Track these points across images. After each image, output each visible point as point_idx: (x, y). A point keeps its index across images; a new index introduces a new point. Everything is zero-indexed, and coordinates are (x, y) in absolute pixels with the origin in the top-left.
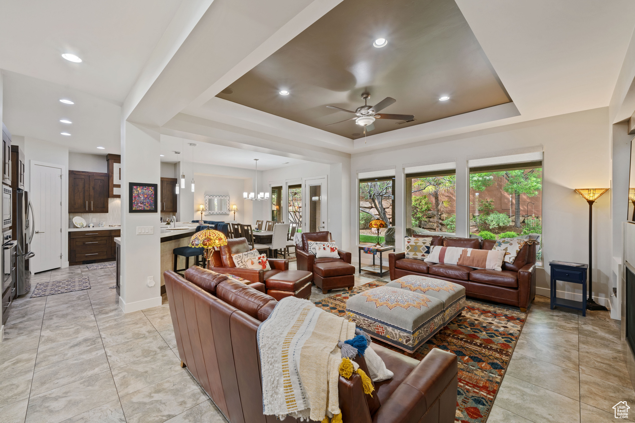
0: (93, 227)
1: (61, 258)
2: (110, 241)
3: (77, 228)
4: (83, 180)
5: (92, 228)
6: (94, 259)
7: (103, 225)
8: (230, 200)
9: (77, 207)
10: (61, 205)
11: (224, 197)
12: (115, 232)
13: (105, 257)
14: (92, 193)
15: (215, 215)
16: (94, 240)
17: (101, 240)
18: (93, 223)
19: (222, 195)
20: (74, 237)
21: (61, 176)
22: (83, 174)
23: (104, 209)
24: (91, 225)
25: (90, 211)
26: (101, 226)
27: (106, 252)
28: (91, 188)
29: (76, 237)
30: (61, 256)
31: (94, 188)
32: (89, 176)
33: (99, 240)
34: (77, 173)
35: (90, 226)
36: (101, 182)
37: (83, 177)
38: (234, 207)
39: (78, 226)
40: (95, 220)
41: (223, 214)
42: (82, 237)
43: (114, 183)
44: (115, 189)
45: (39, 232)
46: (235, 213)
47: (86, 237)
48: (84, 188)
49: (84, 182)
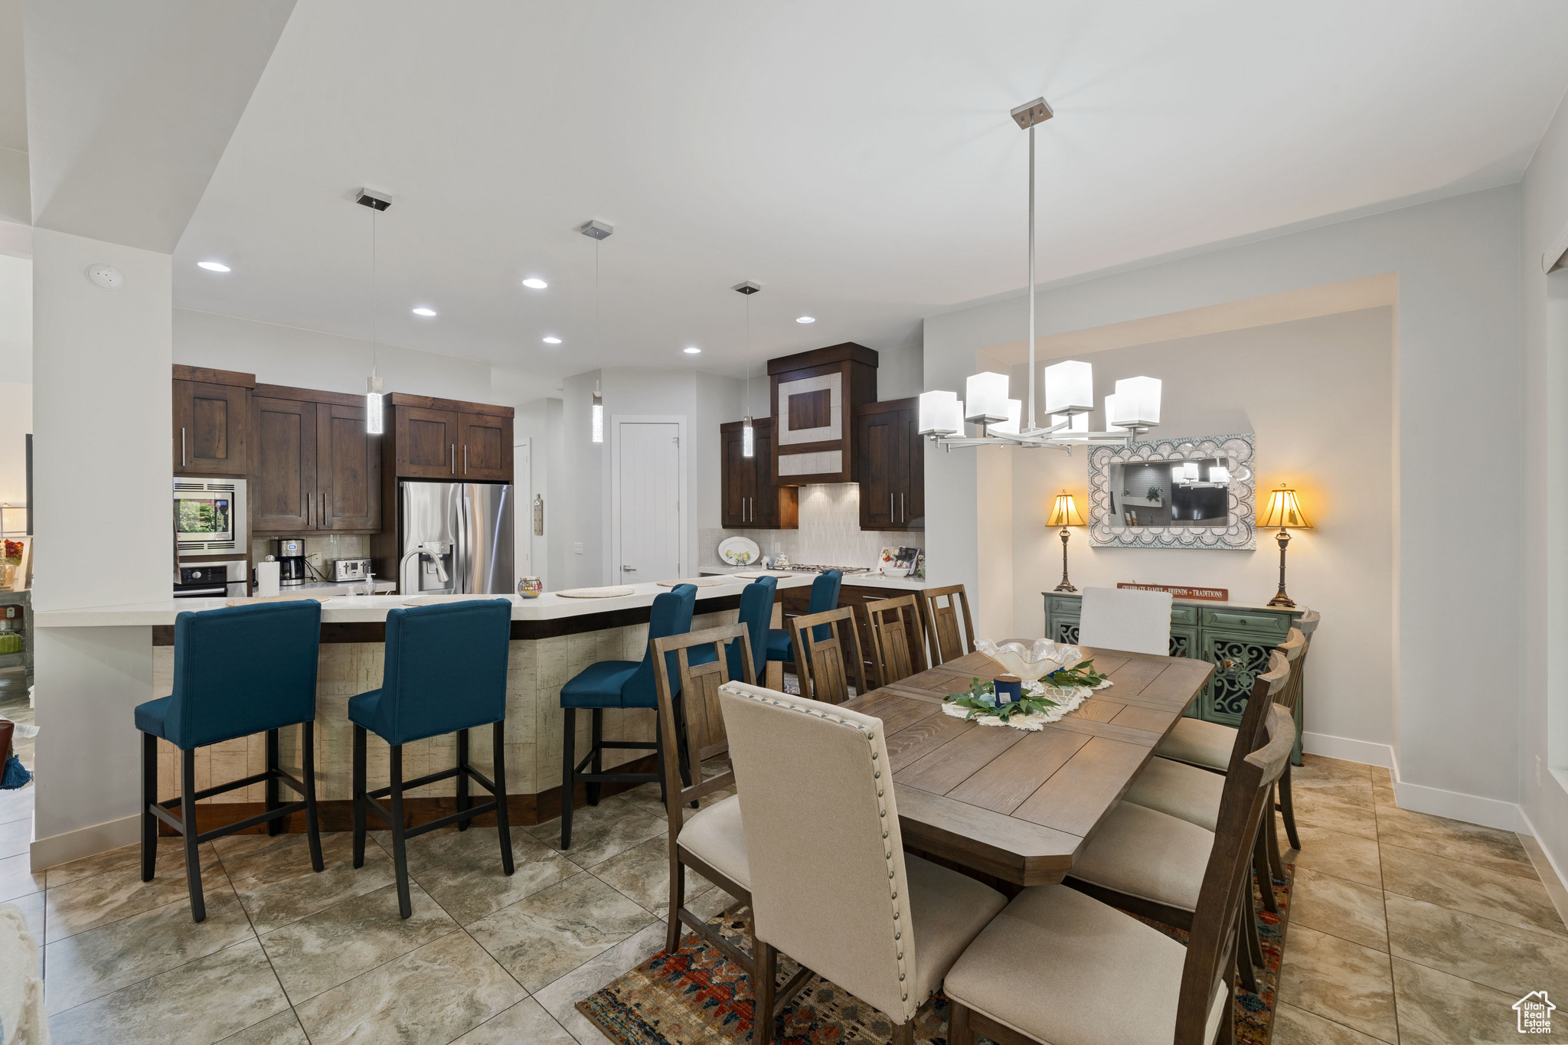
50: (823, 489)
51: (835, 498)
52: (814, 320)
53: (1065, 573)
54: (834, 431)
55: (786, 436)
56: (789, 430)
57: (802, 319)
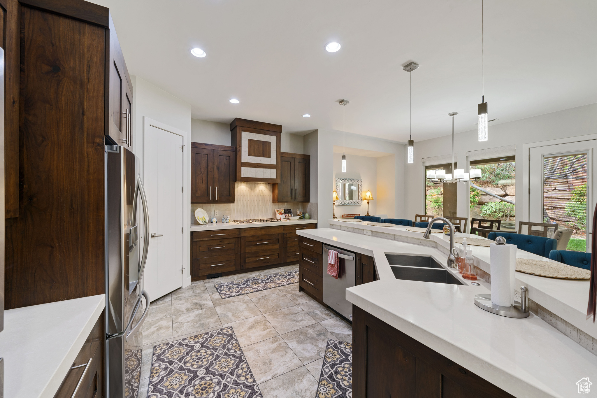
0: (216, 222)
1: (182, 273)
2: (239, 245)
3: (200, 224)
4: (206, 155)
5: (215, 224)
6: (220, 271)
7: (228, 221)
8: (363, 186)
9: (199, 195)
10: (183, 192)
11: (356, 181)
12: (245, 231)
13: (233, 269)
14: (216, 175)
15: (346, 205)
16: (221, 243)
17: (229, 243)
18: (216, 217)
19: (355, 179)
20: (197, 240)
21: (182, 147)
22: (206, 147)
23: (229, 198)
24: (214, 220)
25: (214, 201)
26: (225, 222)
27: (234, 261)
28: (215, 168)
29: (200, 240)
30: (182, 271)
31: (218, 168)
32: (213, 150)
33: (227, 243)
34: (199, 146)
35: (213, 222)
36: (226, 160)
37: (206, 152)
38: (369, 195)
39: (201, 223)
40: (217, 213)
41: (355, 204)
42: (206, 239)
43: (242, 161)
44: (243, 168)
45: (155, 236)
46: (368, 203)
47: (211, 239)
48: (207, 168)
49: (206, 158)
50: (246, 184)
51: (252, 189)
52: (310, 116)
53: (334, 213)
54: (273, 160)
55: (245, 157)
56: (249, 155)
57: (305, 115)
